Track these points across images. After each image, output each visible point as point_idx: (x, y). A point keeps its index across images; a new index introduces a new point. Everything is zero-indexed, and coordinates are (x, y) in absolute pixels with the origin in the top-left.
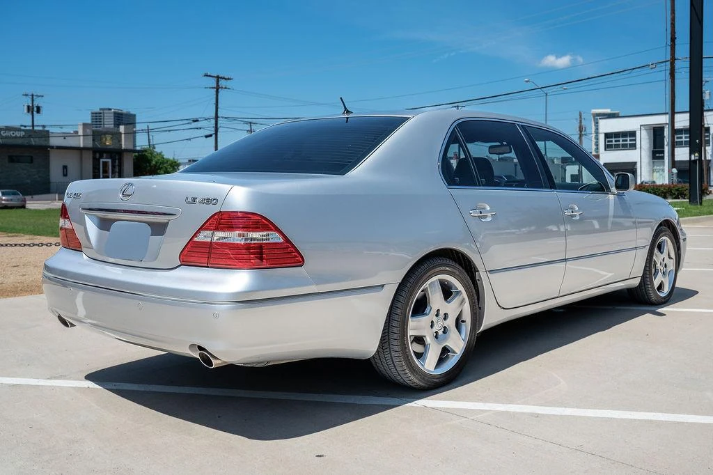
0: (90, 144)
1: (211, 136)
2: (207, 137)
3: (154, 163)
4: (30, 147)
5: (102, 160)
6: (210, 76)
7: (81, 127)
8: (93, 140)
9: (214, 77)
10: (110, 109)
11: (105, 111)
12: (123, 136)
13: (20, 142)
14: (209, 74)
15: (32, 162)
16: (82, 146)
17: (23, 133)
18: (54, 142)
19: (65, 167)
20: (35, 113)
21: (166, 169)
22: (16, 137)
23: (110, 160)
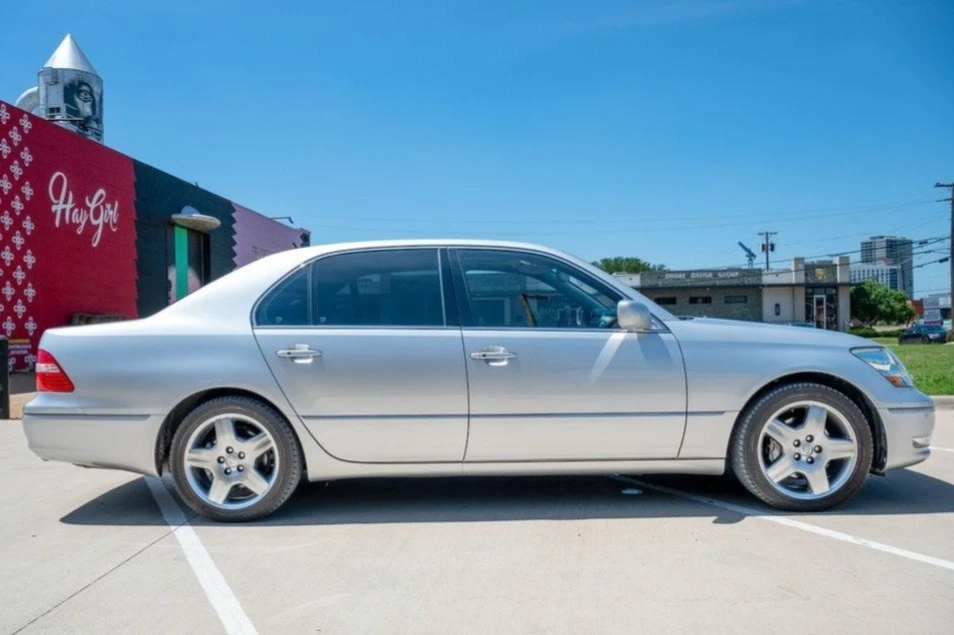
0: (802, 279)
1: (946, 260)
2: (941, 261)
3: (873, 296)
4: (745, 287)
5: (816, 297)
6: (942, 186)
7: (793, 262)
8: (806, 275)
9: (947, 186)
10: (882, 237)
11: (877, 240)
12: (838, 268)
13: (735, 282)
14: (941, 183)
15: (746, 301)
16: (794, 282)
17: (737, 274)
18: (767, 279)
19: (777, 306)
20: (769, 251)
21: (888, 302)
22: (731, 278)
23: (824, 297)
